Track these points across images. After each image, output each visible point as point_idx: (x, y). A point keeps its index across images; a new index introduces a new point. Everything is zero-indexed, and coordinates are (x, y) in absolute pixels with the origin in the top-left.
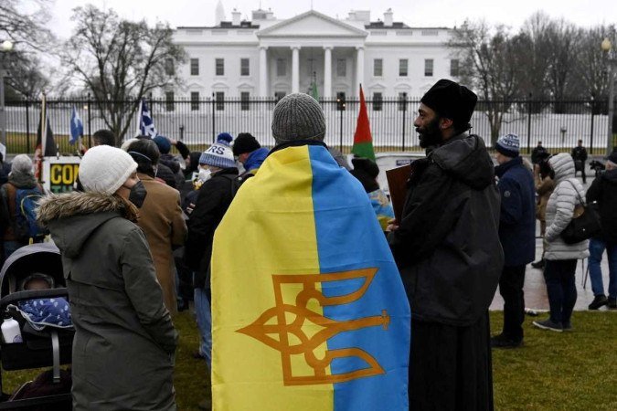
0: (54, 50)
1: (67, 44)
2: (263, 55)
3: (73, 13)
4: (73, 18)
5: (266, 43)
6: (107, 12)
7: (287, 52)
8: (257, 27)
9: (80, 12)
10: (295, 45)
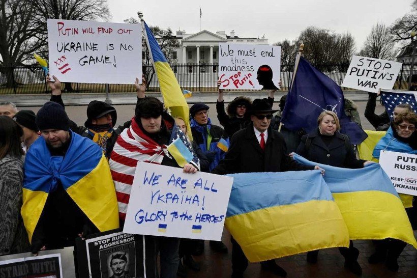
2: (184, 50)
5: (186, 45)
7: (195, 48)
10: (198, 45)
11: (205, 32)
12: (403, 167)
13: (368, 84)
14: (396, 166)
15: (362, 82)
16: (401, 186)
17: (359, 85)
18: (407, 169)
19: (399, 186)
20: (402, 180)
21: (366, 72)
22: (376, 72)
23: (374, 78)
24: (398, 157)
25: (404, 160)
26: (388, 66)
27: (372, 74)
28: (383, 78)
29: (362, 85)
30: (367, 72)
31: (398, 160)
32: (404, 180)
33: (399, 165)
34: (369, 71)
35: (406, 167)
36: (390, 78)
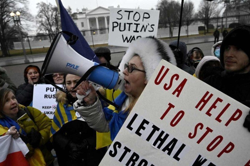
0: (32, 20)
1: (36, 17)
2: (88, 20)
3: (37, 5)
4: (37, 7)
5: (88, 17)
6: (48, 4)
7: (94, 19)
8: (85, 13)
9: (39, 5)
10: (97, 16)
11: (100, 8)
12: (50, 97)
13: (132, 39)
14: (46, 96)
15: (127, 38)
16: (50, 113)
17: (124, 41)
18: (53, 98)
19: (48, 113)
20: (50, 107)
21: (127, 26)
22: (137, 25)
23: (136, 31)
24: (47, 88)
25: (51, 91)
26: (147, 16)
27: (133, 27)
28: (145, 31)
29: (128, 42)
30: (129, 25)
31: (47, 91)
32: (52, 108)
33: (47, 95)
34: (130, 24)
35: (52, 97)
36: (152, 30)
